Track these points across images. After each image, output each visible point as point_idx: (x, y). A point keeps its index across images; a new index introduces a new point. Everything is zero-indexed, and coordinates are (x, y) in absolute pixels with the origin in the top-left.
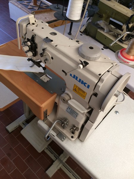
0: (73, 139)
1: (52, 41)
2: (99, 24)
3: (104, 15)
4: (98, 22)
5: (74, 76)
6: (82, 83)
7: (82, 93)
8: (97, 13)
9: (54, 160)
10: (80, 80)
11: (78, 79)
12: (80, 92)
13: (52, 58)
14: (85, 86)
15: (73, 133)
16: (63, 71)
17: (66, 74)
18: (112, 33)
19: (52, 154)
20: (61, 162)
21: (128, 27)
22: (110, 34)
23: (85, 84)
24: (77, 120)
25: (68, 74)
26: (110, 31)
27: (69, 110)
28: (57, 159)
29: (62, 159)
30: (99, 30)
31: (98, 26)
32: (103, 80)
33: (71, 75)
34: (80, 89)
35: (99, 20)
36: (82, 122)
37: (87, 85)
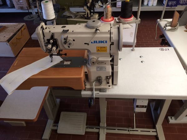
0: (111, 87)
1: (68, 30)
2: (66, 15)
3: (65, 7)
4: (64, 14)
5: (94, 41)
6: (102, 42)
7: (103, 49)
8: (60, 8)
9: (98, 131)
10: (99, 41)
11: (98, 42)
12: (102, 49)
13: (74, 40)
14: (104, 43)
15: (108, 83)
16: (85, 44)
17: (88, 44)
18: (78, 16)
19: (93, 128)
20: (103, 128)
21: (87, 7)
22: (78, 18)
23: (103, 42)
24: (108, 71)
25: (90, 43)
26: (76, 16)
27: (98, 69)
28: (99, 129)
29: (103, 126)
30: (68, 19)
31: (66, 17)
32: (112, 33)
33: (92, 43)
34: (101, 47)
35: (64, 12)
36: (111, 70)
37: (105, 42)
